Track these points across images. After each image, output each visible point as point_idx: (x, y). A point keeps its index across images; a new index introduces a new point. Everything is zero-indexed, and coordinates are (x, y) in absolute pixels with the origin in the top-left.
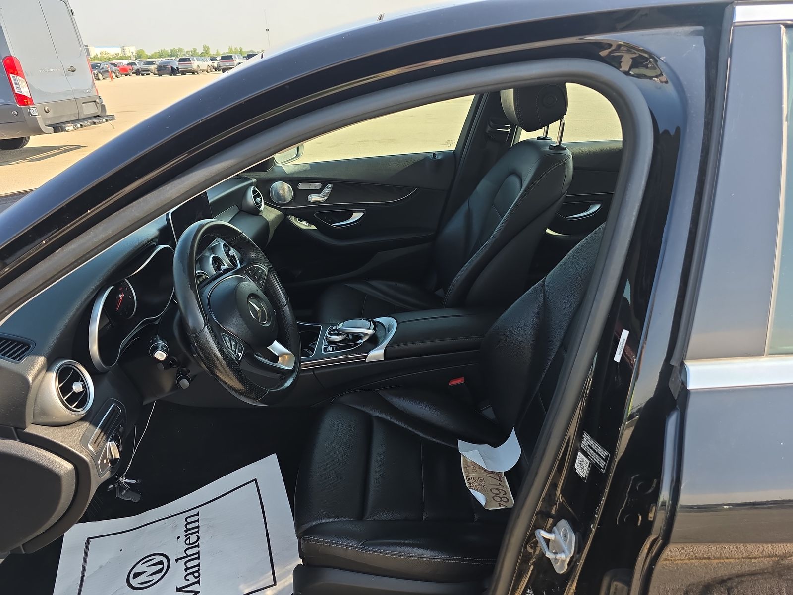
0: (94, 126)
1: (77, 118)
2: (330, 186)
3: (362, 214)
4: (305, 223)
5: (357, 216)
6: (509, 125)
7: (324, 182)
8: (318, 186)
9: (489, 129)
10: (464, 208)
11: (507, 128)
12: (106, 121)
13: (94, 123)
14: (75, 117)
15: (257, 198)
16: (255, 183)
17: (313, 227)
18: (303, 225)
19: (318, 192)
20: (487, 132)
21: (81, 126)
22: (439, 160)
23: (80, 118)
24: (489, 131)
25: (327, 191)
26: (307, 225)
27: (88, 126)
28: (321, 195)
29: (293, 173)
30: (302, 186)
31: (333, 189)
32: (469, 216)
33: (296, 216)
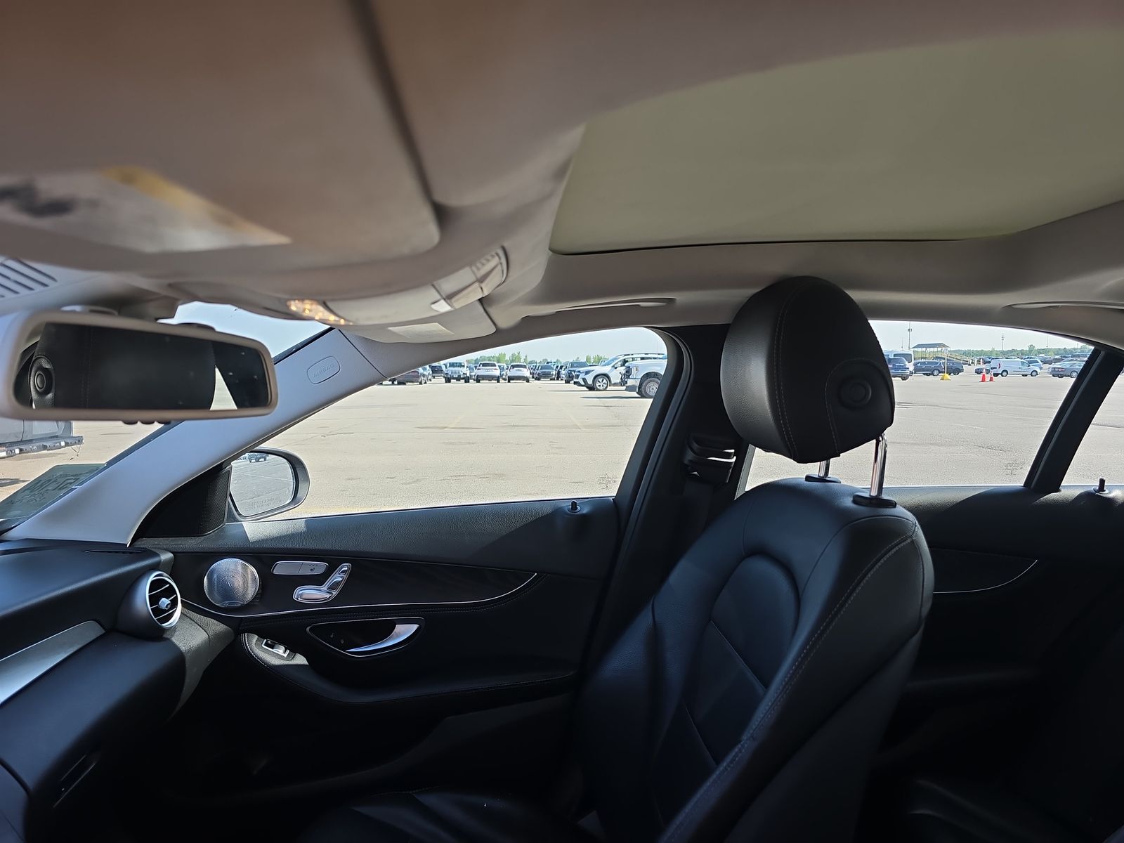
0: (45, 452)
1: (19, 440)
2: (345, 567)
3: (415, 627)
4: (280, 650)
5: (404, 631)
6: (733, 451)
7: (333, 559)
8: (320, 567)
9: (690, 456)
10: (644, 622)
11: (729, 456)
12: (67, 444)
13: (45, 448)
14: (16, 437)
15: (164, 599)
16: (167, 562)
17: (300, 660)
18: (277, 656)
19: (317, 580)
20: (686, 462)
21: (21, 450)
22: (584, 516)
23: (23, 439)
24: (690, 461)
25: (337, 577)
26: (285, 655)
27: (34, 451)
28: (325, 587)
29: (263, 541)
30: (282, 568)
31: (352, 575)
32: (655, 640)
33: (262, 635)
